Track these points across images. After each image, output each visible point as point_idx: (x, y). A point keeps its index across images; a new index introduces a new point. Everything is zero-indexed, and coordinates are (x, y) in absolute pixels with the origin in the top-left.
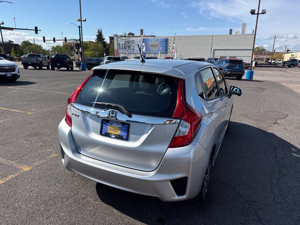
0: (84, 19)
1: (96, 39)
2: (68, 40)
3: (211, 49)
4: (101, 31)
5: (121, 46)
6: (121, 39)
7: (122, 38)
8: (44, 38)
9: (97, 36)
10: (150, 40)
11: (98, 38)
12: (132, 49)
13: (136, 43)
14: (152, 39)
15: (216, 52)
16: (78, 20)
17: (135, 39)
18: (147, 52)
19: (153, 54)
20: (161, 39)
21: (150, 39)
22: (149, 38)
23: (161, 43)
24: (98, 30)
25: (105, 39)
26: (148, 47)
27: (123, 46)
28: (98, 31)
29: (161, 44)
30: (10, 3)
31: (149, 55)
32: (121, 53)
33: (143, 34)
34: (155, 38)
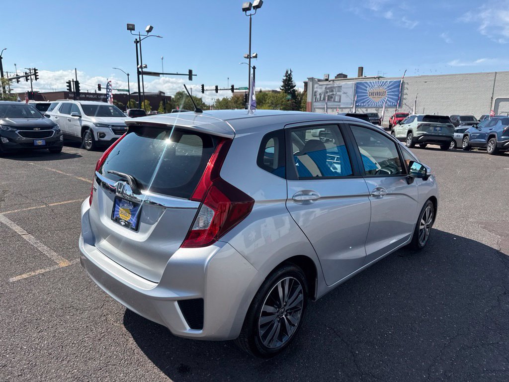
0: (254, 55)
1: (282, 87)
2: (237, 89)
3: (492, 98)
4: (291, 74)
5: (318, 97)
6: (320, 85)
7: (320, 83)
8: (203, 86)
9: (284, 82)
10: (370, 85)
11: (285, 84)
12: (336, 100)
13: (343, 90)
14: (373, 83)
15: (501, 104)
16: (245, 57)
17: (344, 83)
18: (364, 105)
19: (375, 107)
20: (390, 82)
21: (370, 83)
22: (368, 81)
23: (390, 89)
24: (285, 72)
25: (295, 86)
26: (366, 96)
27: (322, 96)
28: (286, 74)
29: (390, 91)
30: (159, 37)
31: (367, 110)
32: (317, 108)
33: (362, 75)
34: (380, 81)
